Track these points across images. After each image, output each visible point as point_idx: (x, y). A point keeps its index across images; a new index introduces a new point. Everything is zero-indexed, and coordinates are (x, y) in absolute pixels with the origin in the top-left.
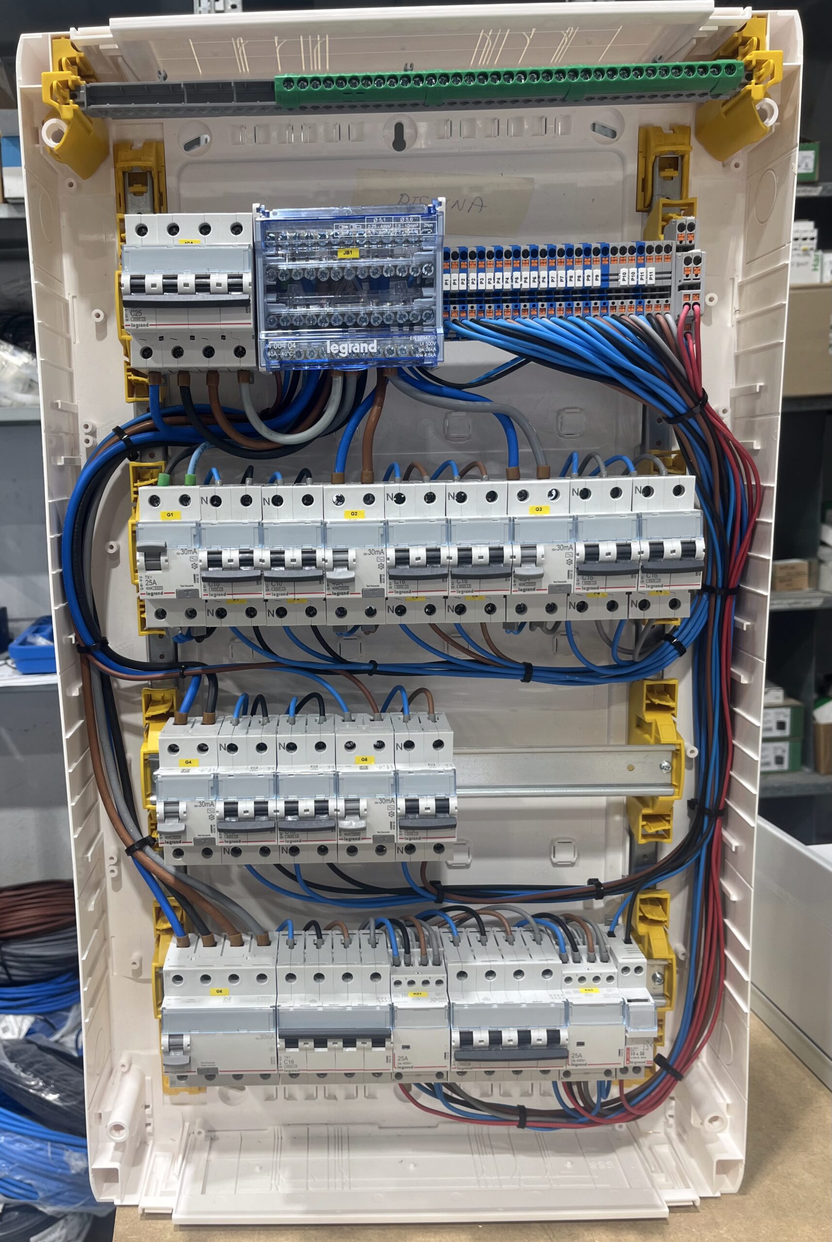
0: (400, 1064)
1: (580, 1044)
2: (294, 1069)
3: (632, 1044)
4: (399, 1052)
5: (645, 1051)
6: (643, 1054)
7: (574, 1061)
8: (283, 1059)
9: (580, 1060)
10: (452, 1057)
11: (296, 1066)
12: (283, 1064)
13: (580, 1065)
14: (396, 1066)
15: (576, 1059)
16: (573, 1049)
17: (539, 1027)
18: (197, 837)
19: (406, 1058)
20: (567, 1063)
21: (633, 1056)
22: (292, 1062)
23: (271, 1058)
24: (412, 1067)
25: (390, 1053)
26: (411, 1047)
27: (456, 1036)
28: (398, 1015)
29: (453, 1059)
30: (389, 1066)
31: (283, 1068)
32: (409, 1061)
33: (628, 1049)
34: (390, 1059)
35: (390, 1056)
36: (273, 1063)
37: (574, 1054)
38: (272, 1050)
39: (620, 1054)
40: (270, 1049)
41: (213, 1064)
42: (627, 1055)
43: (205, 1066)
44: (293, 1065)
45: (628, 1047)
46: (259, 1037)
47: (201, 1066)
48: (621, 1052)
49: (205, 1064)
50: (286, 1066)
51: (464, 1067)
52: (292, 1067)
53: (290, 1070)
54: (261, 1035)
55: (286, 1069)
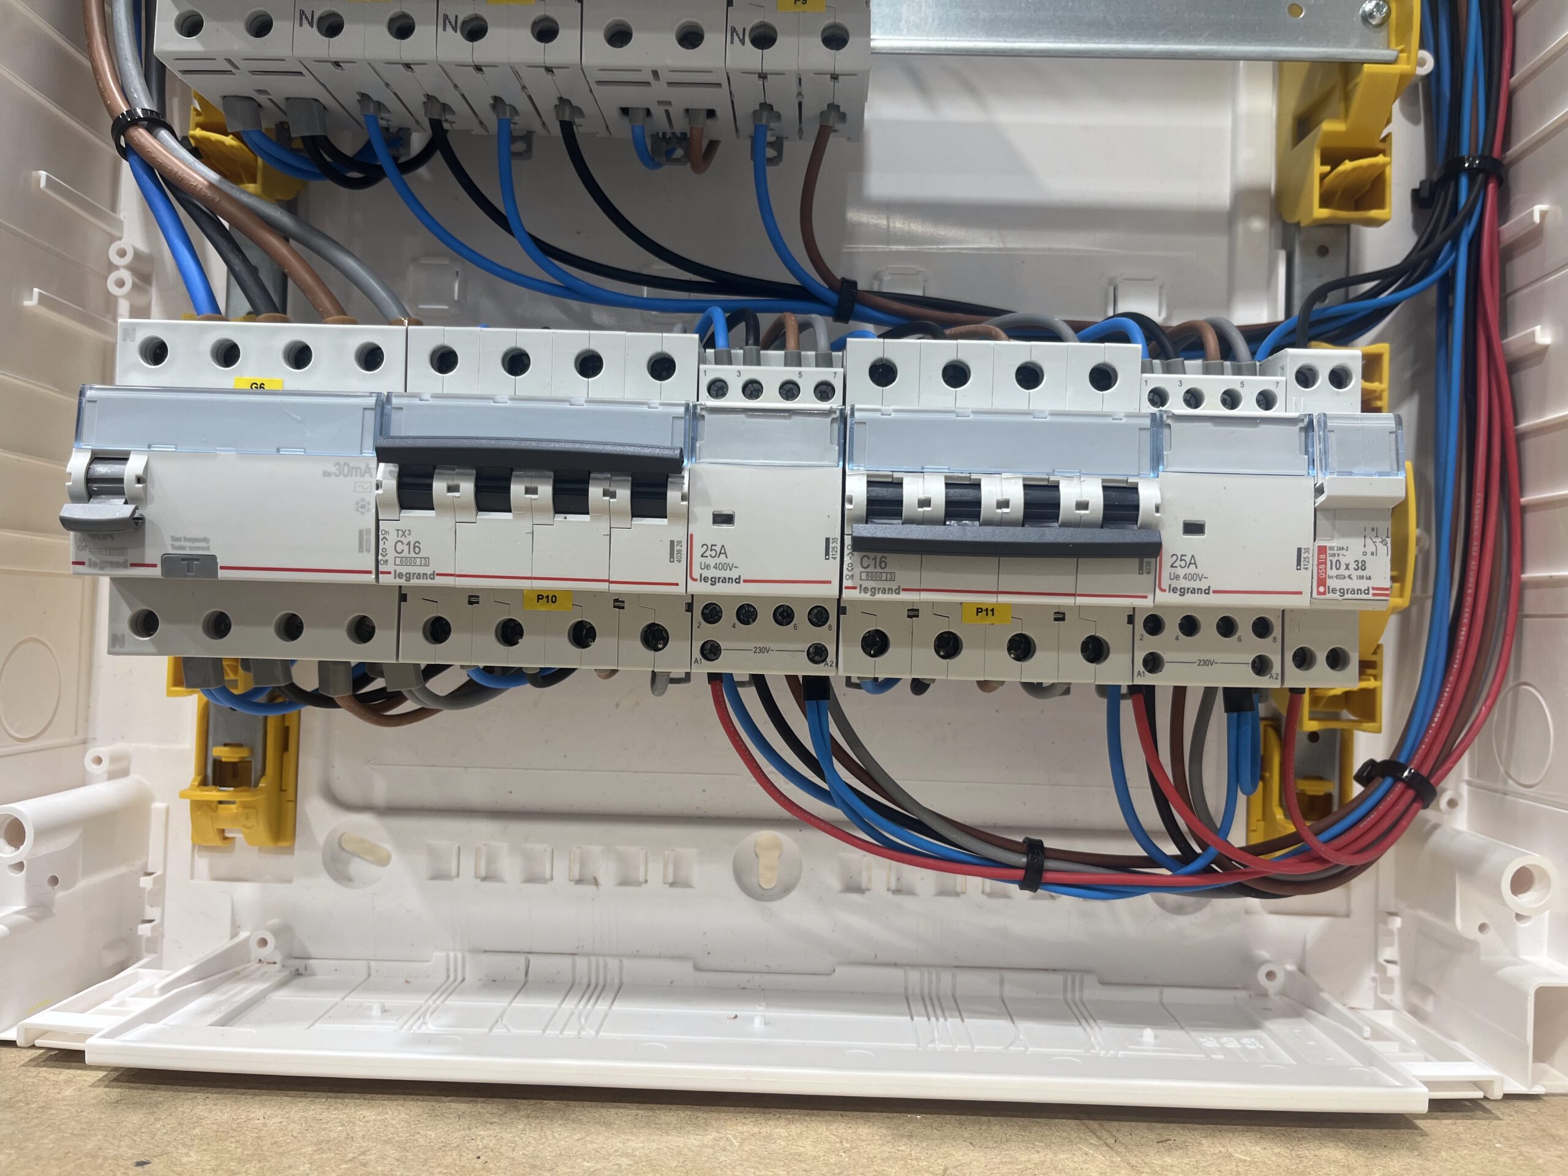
0: (707, 567)
1: (1193, 528)
2: (422, 570)
3: (1332, 537)
4: (704, 531)
5: (1368, 558)
6: (1362, 566)
7: (1177, 577)
8: (392, 538)
9: (1193, 577)
10: (847, 550)
11: (426, 561)
12: (391, 555)
13: (1193, 592)
14: (696, 575)
15: (1181, 572)
16: (1173, 540)
17: (1083, 473)
19: (723, 552)
20: (1157, 584)
21: (1333, 572)
22: (416, 546)
23: (361, 533)
24: (738, 581)
25: (678, 533)
26: (737, 520)
27: (858, 488)
28: (708, 425)
29: (847, 557)
30: (676, 572)
31: (389, 567)
32: (729, 561)
33: (1322, 550)
34: (679, 552)
35: (679, 542)
36: (365, 549)
37: (1175, 557)
38: (363, 507)
39: (1299, 563)
40: (357, 503)
41: (204, 545)
42: (1318, 569)
43: (184, 548)
44: (421, 558)
45: (1319, 543)
46: (332, 469)
47: (174, 547)
48: (1303, 555)
49: (183, 543)
50: (398, 561)
51: (877, 587)
52: (415, 565)
53: (410, 574)
54: (337, 464)
55: (400, 569)
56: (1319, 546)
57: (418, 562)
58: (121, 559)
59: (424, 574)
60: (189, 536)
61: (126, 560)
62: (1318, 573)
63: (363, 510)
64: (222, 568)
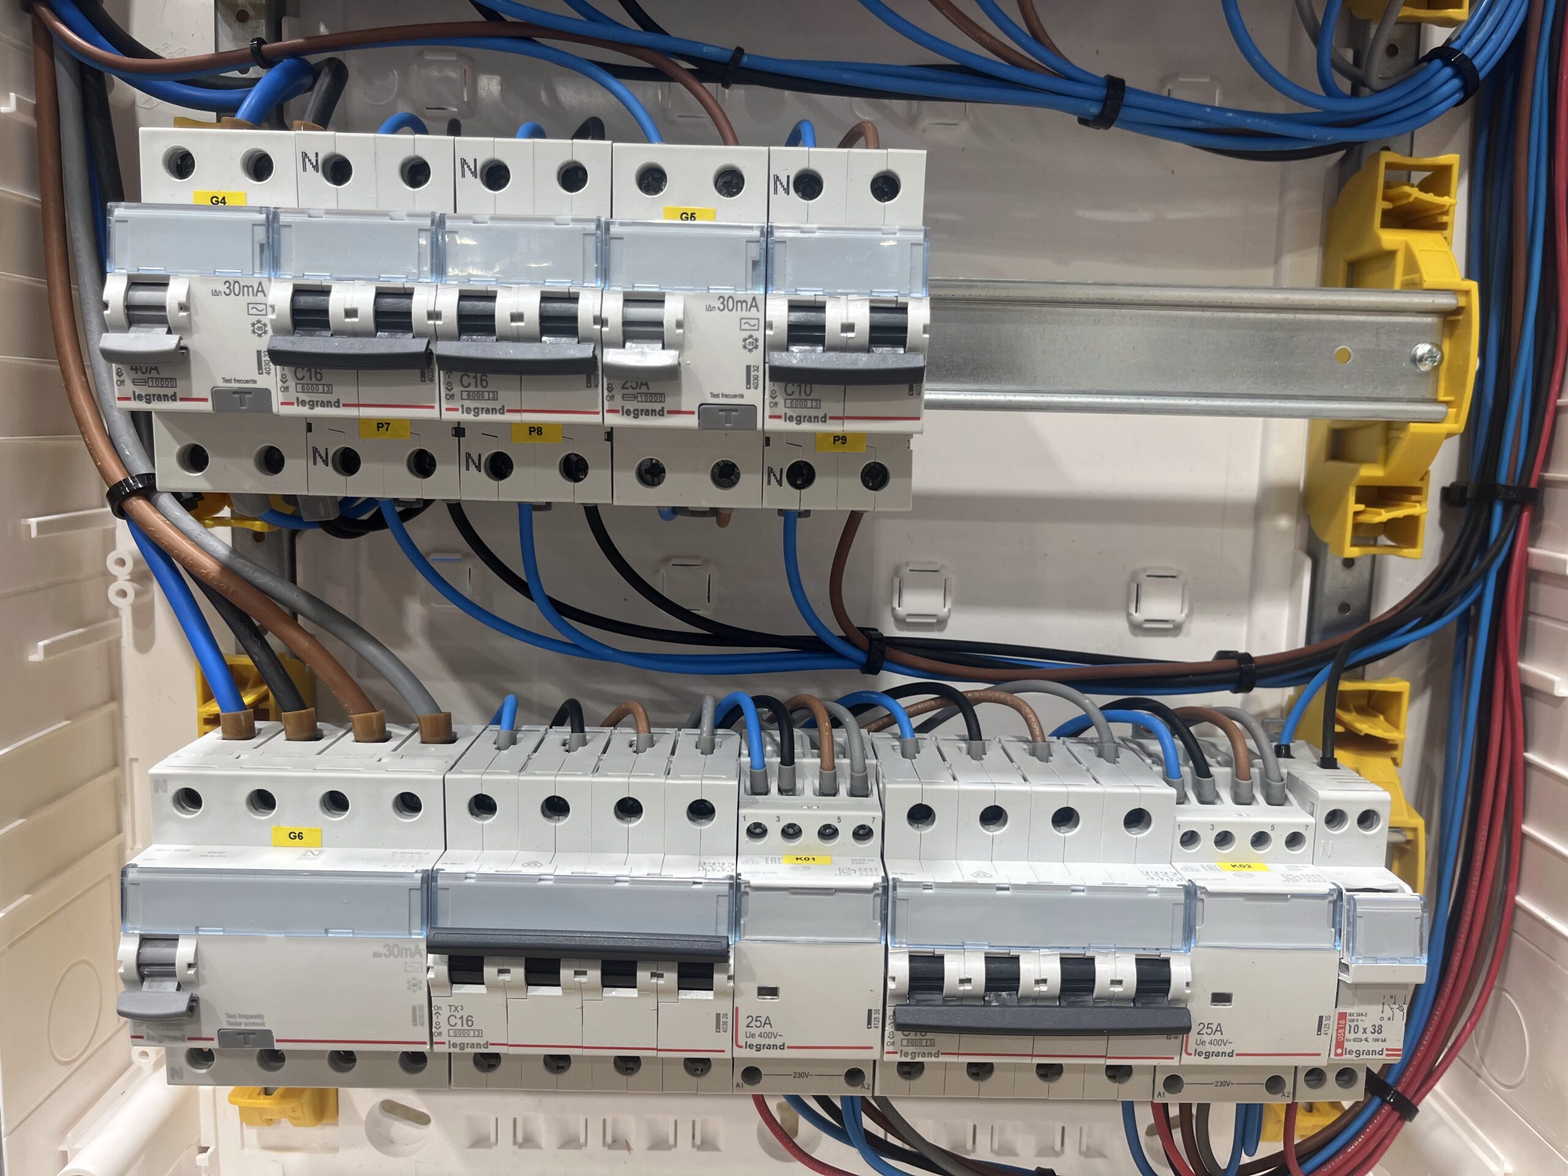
0: (753, 1036)
1: (1221, 998)
2: (475, 1040)
3: (1353, 1004)
4: (750, 1004)
5: (1384, 1023)
6: (1378, 1030)
7: (1203, 1043)
8: (445, 1012)
9: (1218, 1043)
10: (888, 1021)
11: (480, 1033)
12: (444, 1028)
13: (1218, 1054)
14: (741, 1042)
15: (1207, 1038)
16: (1201, 1011)
17: (1115, 949)
18: (221, 384)
19: (768, 1022)
20: (1183, 1049)
21: (1352, 1036)
22: (469, 1020)
23: (414, 1009)
24: (782, 1047)
25: (724, 1007)
26: (781, 992)
27: (900, 966)
28: (752, 901)
29: (889, 1028)
30: (723, 1041)
31: (444, 1038)
32: (774, 1030)
33: (1342, 1016)
34: (725, 1023)
35: (725, 1015)
36: (418, 1022)
37: (1202, 1025)
38: (415, 985)
39: (1319, 1029)
40: (409, 982)
41: (259, 1021)
42: (1337, 1033)
43: (240, 1024)
44: (474, 1030)
45: (1341, 1009)
46: (382, 950)
47: (229, 1023)
48: (1324, 1022)
49: (238, 1020)
50: (452, 1033)
51: (917, 1051)
52: (469, 1036)
53: (464, 1044)
54: (387, 945)
55: (453, 1040)
56: (1339, 1013)
57: (472, 1033)
58: (178, 1034)
59: (477, 1044)
60: (242, 1013)
61: (184, 1035)
62: (1337, 1037)
63: (415, 988)
64: (278, 1041)
